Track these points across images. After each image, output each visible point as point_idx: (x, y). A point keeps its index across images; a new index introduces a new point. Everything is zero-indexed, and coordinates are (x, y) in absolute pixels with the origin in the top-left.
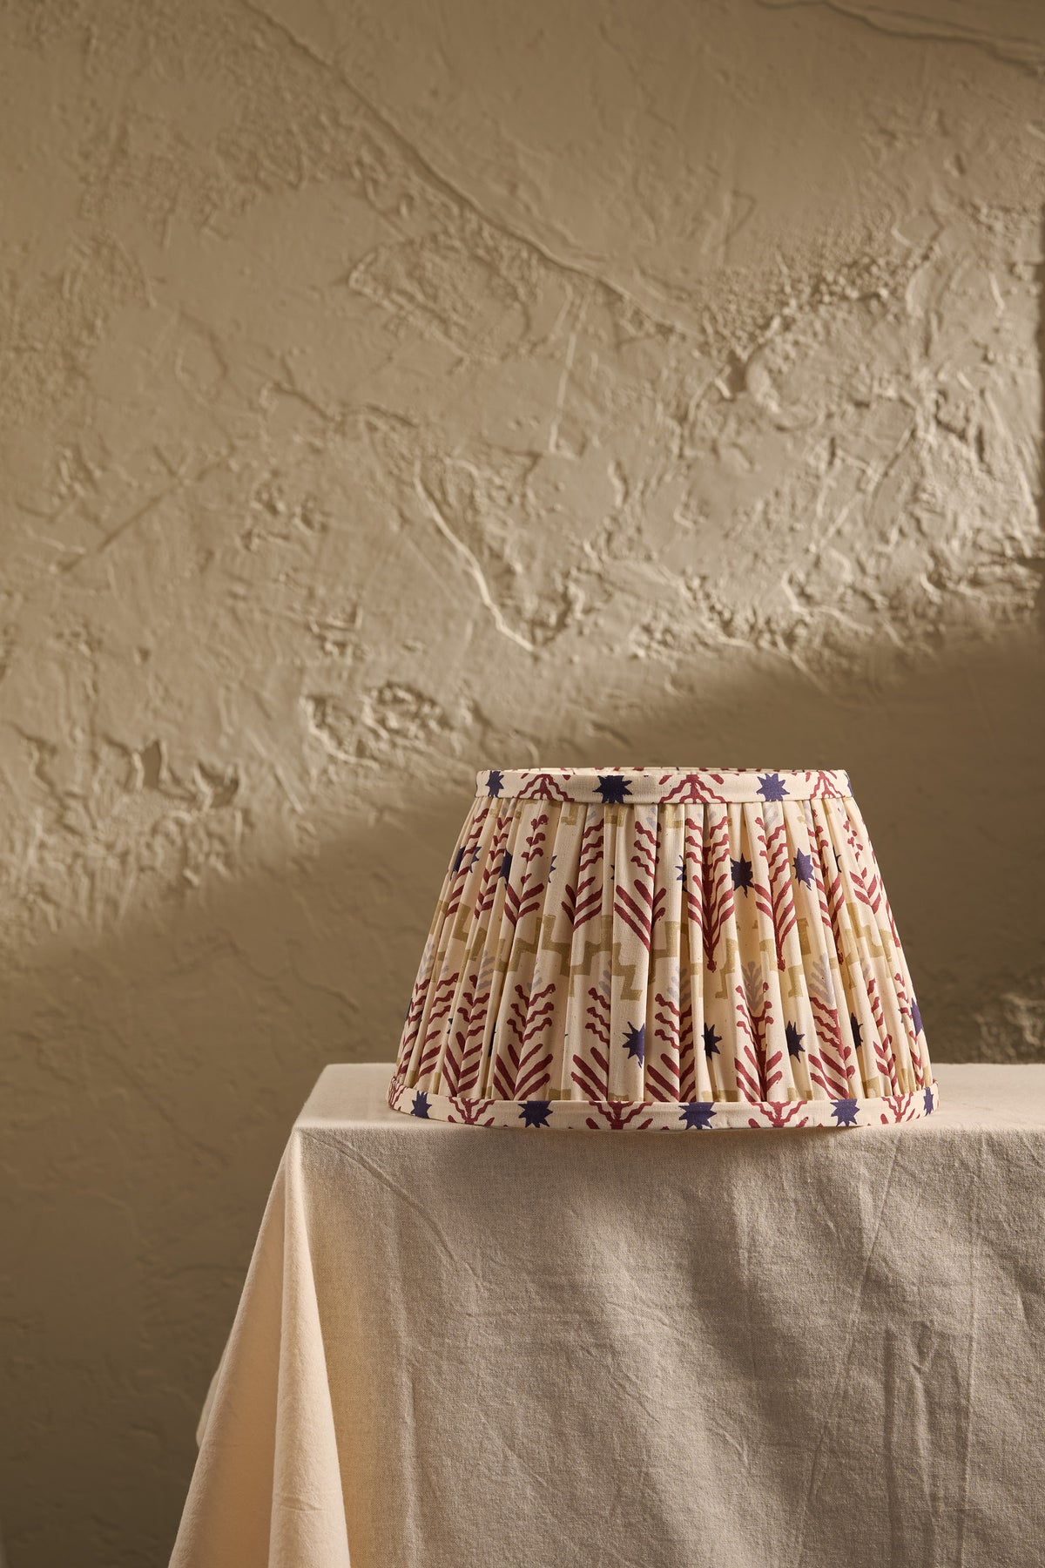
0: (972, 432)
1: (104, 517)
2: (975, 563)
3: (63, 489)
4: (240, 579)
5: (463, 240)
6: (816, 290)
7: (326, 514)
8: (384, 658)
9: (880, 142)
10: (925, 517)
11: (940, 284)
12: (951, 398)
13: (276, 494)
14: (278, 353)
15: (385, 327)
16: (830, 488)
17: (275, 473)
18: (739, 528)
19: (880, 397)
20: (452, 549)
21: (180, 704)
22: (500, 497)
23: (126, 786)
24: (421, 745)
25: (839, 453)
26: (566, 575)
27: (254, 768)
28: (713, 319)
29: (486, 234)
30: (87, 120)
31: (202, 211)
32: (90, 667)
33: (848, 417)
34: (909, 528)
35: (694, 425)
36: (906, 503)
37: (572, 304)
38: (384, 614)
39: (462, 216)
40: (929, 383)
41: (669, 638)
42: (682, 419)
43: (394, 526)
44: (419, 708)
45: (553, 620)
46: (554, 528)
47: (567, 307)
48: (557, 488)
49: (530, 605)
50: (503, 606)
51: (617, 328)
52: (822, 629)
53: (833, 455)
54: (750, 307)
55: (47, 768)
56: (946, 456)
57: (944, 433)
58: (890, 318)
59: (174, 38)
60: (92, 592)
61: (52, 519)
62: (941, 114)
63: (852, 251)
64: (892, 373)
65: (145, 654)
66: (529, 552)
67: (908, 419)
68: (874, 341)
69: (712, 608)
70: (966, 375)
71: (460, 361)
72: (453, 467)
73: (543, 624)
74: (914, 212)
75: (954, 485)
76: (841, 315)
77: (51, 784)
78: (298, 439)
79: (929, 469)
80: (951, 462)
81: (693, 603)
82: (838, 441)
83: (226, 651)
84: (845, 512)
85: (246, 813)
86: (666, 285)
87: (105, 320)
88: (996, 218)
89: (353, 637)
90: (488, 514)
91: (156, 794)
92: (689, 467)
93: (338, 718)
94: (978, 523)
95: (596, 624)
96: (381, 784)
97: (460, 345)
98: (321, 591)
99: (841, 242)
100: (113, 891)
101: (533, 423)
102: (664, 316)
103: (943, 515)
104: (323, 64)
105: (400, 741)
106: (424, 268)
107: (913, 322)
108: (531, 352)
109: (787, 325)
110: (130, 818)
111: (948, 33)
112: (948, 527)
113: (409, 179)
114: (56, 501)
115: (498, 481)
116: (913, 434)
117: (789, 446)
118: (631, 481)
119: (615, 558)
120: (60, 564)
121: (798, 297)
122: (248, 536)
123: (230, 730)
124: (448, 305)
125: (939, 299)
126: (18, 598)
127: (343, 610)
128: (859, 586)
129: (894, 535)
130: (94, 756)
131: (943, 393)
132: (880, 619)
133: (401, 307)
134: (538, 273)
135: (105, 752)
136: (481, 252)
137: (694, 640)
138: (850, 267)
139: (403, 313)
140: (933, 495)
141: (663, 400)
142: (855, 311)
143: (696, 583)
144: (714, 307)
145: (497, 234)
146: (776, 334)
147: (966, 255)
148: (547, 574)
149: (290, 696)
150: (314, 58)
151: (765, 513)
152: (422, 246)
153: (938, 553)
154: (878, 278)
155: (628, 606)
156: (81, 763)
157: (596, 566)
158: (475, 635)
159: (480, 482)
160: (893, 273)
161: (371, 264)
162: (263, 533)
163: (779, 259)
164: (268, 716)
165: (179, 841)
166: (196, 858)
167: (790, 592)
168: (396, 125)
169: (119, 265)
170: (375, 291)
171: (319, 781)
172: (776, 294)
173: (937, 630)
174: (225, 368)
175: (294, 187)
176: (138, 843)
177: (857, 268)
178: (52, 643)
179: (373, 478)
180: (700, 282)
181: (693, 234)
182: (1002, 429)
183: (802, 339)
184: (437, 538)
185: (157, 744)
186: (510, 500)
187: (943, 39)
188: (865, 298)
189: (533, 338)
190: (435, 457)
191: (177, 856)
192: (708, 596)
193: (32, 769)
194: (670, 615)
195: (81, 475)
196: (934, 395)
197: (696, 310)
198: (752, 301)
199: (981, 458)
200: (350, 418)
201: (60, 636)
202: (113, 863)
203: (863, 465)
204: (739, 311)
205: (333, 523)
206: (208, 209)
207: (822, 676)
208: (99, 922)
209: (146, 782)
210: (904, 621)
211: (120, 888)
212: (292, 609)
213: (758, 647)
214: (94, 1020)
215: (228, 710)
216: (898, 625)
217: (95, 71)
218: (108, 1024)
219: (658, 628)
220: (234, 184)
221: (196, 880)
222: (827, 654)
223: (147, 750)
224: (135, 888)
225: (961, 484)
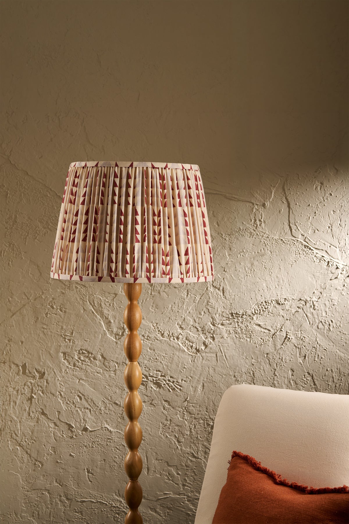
0: (221, 288)
1: (12, 309)
2: (222, 320)
4: (45, 324)
7: (65, 309)
8: (80, 343)
10: (210, 309)
12: (216, 280)
13: (53, 304)
16: (187, 302)
17: (53, 299)
18: (165, 312)
20: (96, 317)
21: (31, 355)
22: (108, 304)
23: (18, 374)
24: (89, 364)
25: (189, 293)
26: (124, 323)
30: (7, 214)
31: (35, 235)
34: (206, 311)
35: (154, 287)
36: (206, 306)
38: (80, 332)
41: (149, 338)
42: (151, 285)
43: (82, 311)
44: (89, 355)
45: (121, 334)
48: (121, 302)
49: (115, 330)
50: (108, 330)
52: (185, 336)
53: (188, 294)
56: (215, 294)
57: (215, 288)
59: (28, 193)
60: (9, 328)
62: (213, 212)
65: (22, 342)
66: (115, 317)
67: (206, 285)
69: (159, 331)
70: (220, 275)
72: (96, 297)
73: (118, 335)
78: (59, 290)
79: (211, 297)
80: (216, 295)
81: (154, 330)
82: (189, 290)
83: (42, 342)
84: (191, 307)
85: (47, 380)
87: (12, 262)
88: (227, 237)
89: (72, 338)
90: (105, 308)
91: (25, 376)
92: (153, 297)
93: (69, 357)
94: (223, 311)
96: (79, 373)
98: (64, 327)
101: (116, 286)
103: (215, 308)
105: (84, 363)
110: (19, 382)
111: (215, 192)
112: (215, 311)
115: (107, 300)
116: (207, 288)
117: (177, 292)
122: (47, 314)
123: (43, 361)
127: (70, 332)
128: (195, 326)
129: (203, 313)
130: (10, 367)
132: (199, 334)
135: (13, 366)
137: (155, 339)
140: (212, 304)
143: (155, 324)
147: (219, 246)
149: (57, 352)
151: (172, 308)
153: (213, 318)
158: (102, 337)
159: (103, 301)
162: (50, 313)
164: (52, 357)
165: (31, 387)
166: (35, 391)
167: (178, 327)
169: (15, 249)
171: (65, 373)
173: (213, 336)
174: (41, 274)
176: (21, 387)
179: (77, 300)
182: (228, 287)
184: (92, 314)
185: (25, 364)
186: (110, 305)
190: (92, 295)
191: (30, 391)
192: (158, 328)
194: (149, 332)
199: (224, 295)
200: (71, 285)
202: (15, 392)
203: (195, 297)
205: (67, 311)
206: (36, 235)
207: (185, 347)
208: (12, 406)
209: (22, 373)
210: (205, 334)
211: (17, 398)
212: (58, 332)
213: (170, 340)
214: (11, 430)
215: (42, 356)
216: (204, 334)
217: (9, 202)
218: (14, 431)
219: (146, 336)
220: (43, 229)
221: (35, 397)
222: (187, 341)
223: (23, 365)
224: (20, 399)
225: (219, 301)
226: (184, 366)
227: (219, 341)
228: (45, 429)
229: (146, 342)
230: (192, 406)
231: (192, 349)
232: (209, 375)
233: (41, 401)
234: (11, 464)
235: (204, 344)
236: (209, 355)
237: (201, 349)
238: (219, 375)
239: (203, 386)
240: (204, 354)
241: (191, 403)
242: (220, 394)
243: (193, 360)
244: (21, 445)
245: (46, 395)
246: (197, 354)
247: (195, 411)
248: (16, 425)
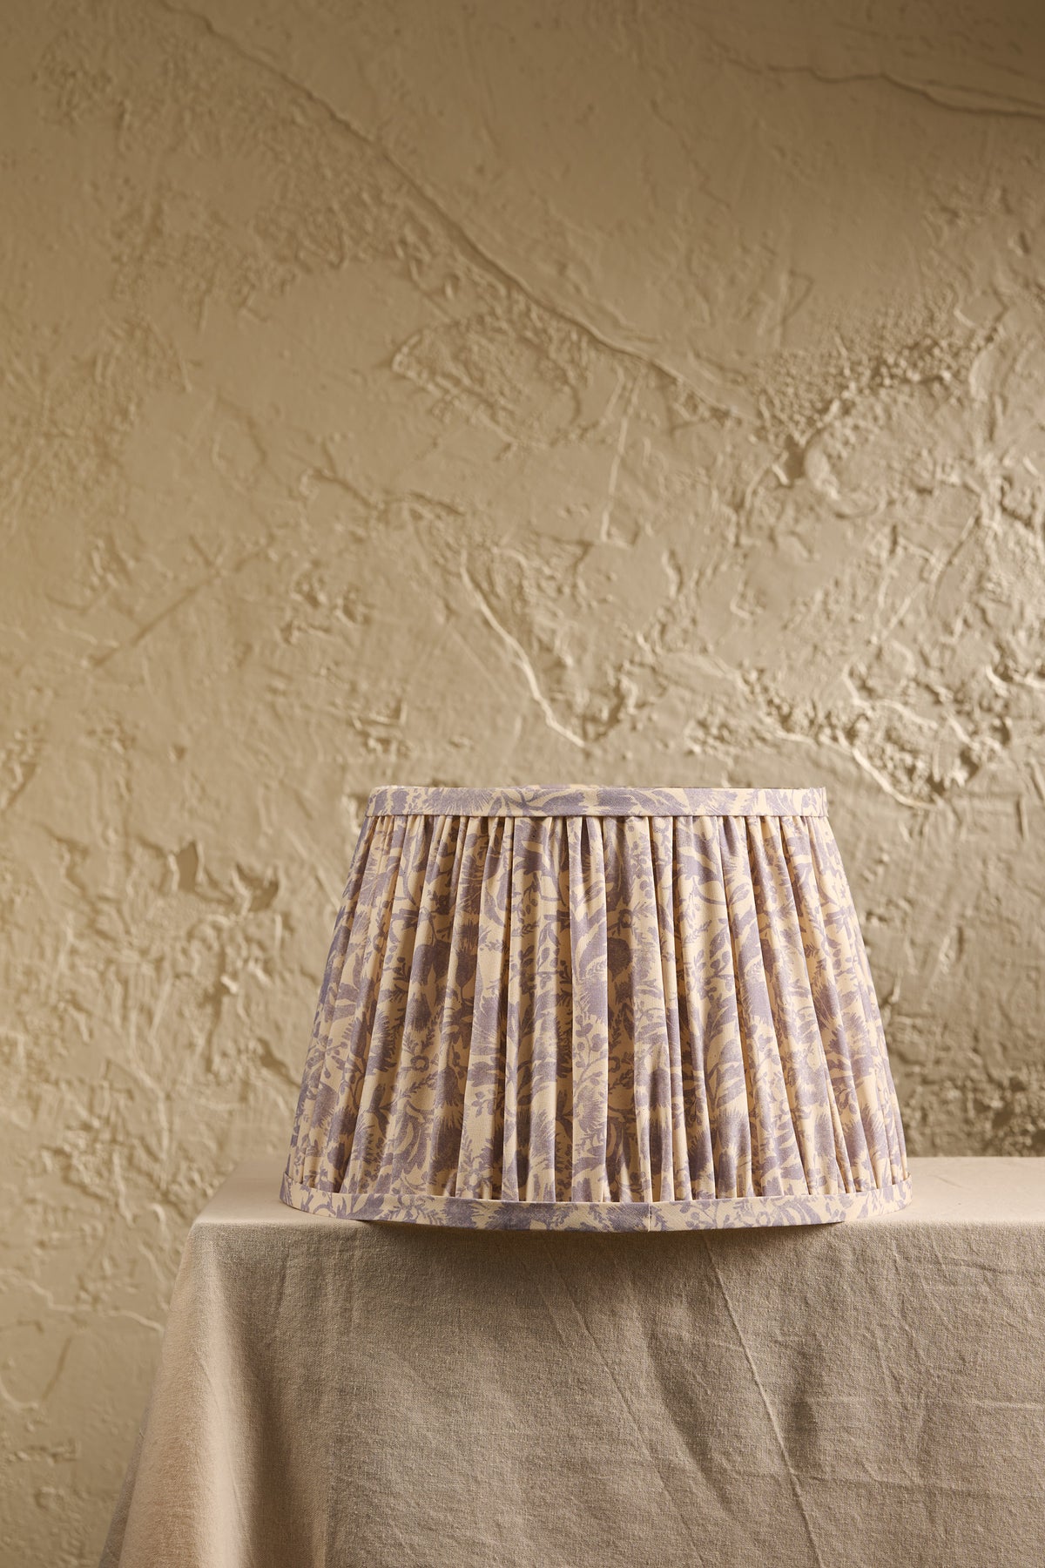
0: (1038, 519)
1: (138, 608)
3: (95, 581)
4: (280, 674)
5: (510, 321)
6: (876, 373)
7: (369, 606)
8: (430, 755)
9: (941, 220)
10: (990, 607)
11: (1005, 366)
12: (1017, 485)
13: (316, 585)
14: (319, 439)
15: (430, 412)
16: (892, 577)
17: (316, 564)
18: (798, 619)
19: (943, 483)
20: (501, 641)
21: (217, 804)
22: (550, 588)
23: (161, 889)
25: (901, 541)
26: (619, 668)
27: (294, 870)
28: (770, 403)
29: (534, 315)
30: (120, 199)
31: (239, 292)
32: (123, 765)
33: (911, 503)
34: (974, 618)
35: (750, 513)
36: (971, 593)
37: (624, 388)
38: (429, 709)
39: (509, 296)
40: (994, 469)
41: (725, 733)
42: (738, 506)
43: (440, 619)
45: (605, 715)
46: (606, 619)
47: (618, 390)
48: (609, 578)
49: (581, 699)
50: (553, 700)
51: (670, 411)
52: (884, 724)
53: (895, 543)
54: (808, 390)
55: (78, 870)
56: (1011, 545)
57: (1010, 520)
58: (953, 401)
59: (210, 113)
60: (126, 688)
61: (83, 611)
62: (1005, 191)
63: (914, 332)
64: (955, 459)
65: (181, 752)
66: (580, 644)
67: (972, 506)
68: (936, 425)
69: (770, 702)
70: (1032, 460)
71: (508, 447)
72: (501, 555)
73: (595, 720)
74: (978, 293)
75: (1021, 574)
76: (902, 398)
77: (83, 887)
78: (339, 528)
79: (994, 557)
80: (1017, 550)
81: (750, 697)
82: (900, 529)
83: (265, 749)
84: (907, 602)
85: (286, 918)
86: (721, 368)
87: (139, 405)
89: (398, 734)
90: (538, 604)
91: (192, 897)
92: (745, 556)
95: (650, 719)
97: (508, 430)
98: (364, 686)
99: (902, 323)
100: (147, 998)
101: (584, 511)
102: (719, 400)
103: (1009, 605)
104: (365, 140)
106: (470, 350)
107: (977, 406)
108: (581, 437)
109: (846, 410)
110: (166, 923)
111: (1011, 108)
112: (1014, 618)
113: (455, 259)
114: (88, 593)
115: (547, 571)
116: (978, 521)
117: (850, 534)
118: (685, 570)
119: (670, 650)
120: (91, 657)
121: (858, 380)
122: (287, 629)
123: (270, 831)
124: (495, 389)
125: (1004, 382)
126: (49, 693)
127: (387, 706)
128: (922, 679)
129: (958, 626)
130: (128, 858)
131: (1008, 479)
132: (945, 714)
133: (446, 391)
134: (588, 355)
135: (139, 853)
136: (529, 334)
137: (752, 736)
138: (911, 349)
139: (448, 398)
140: (999, 584)
141: (718, 488)
142: (916, 394)
143: (753, 676)
144: (771, 391)
145: (546, 316)
146: (835, 418)
147: (1030, 337)
148: (599, 668)
149: (332, 793)
150: (355, 134)
151: (825, 603)
152: (468, 328)
153: (1004, 645)
154: (940, 361)
155: (683, 700)
156: (115, 867)
157: (650, 659)
158: (524, 730)
159: (528, 573)
160: (956, 355)
161: (414, 347)
162: (304, 625)
163: (838, 340)
164: (309, 816)
165: (216, 946)
166: (233, 963)
167: (850, 685)
168: (441, 203)
169: (153, 348)
170: (419, 374)
172: (835, 377)
173: (1004, 725)
174: (264, 455)
175: (335, 267)
176: (173, 948)
177: (919, 350)
178: (84, 741)
179: (417, 568)
180: (756, 365)
181: (749, 314)
183: (862, 423)
184: (484, 630)
185: (193, 845)
186: (560, 591)
187: (1007, 115)
188: (927, 381)
189: (584, 424)
190: (482, 546)
191: (214, 961)
192: (765, 690)
193: (62, 871)
194: (727, 709)
195: (114, 566)
196: (999, 481)
197: (752, 393)
198: (810, 384)
200: (394, 506)
201: (92, 733)
202: (147, 969)
203: (927, 554)
204: (796, 395)
205: (376, 614)
206: (245, 290)
207: (885, 773)
208: (133, 1030)
209: (182, 885)
210: (969, 715)
211: (155, 996)
212: (334, 704)
213: (818, 743)
214: (128, 1134)
215: (268, 809)
216: (963, 719)
217: (128, 147)
218: (142, 1139)
219: (714, 723)
220: (272, 264)
221: (233, 987)
222: (890, 749)
223: (183, 851)
224: (171, 996)
225: (1028, 572)
226: (877, 854)
227: (1029, 747)
228: (275, 1128)
229: (715, 748)
230: (914, 1027)
231: (911, 779)
232: (984, 895)
233: (261, 1008)
234: (127, 1280)
235: (966, 757)
236: (986, 805)
237: (953, 781)
238: (1028, 894)
239: (961, 940)
240: (963, 804)
241: (908, 1015)
242: (1034, 975)
243: (917, 829)
244: (173, 1198)
245: (283, 979)
246: (932, 801)
247: (923, 1048)
248: (149, 1113)
